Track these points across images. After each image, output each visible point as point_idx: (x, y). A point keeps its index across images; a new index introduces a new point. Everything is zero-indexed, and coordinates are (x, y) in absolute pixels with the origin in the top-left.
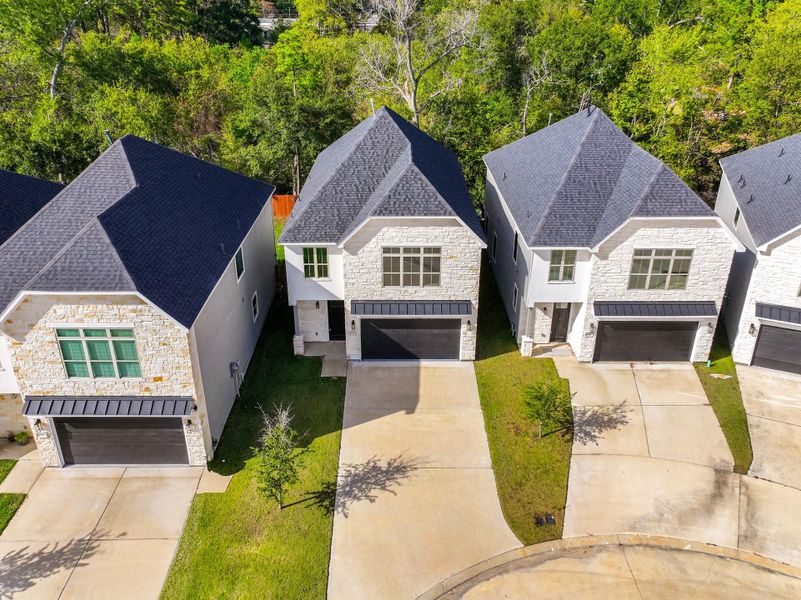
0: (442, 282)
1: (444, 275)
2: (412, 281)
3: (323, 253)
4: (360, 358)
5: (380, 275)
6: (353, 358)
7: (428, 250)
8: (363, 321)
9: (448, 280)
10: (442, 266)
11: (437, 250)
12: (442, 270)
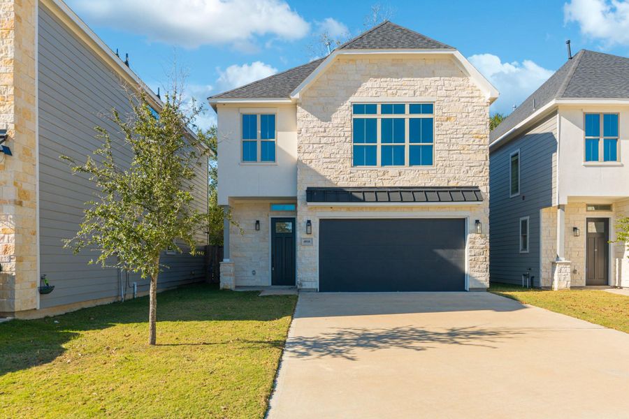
0: (436, 156)
1: (438, 146)
2: (393, 157)
3: (269, 123)
4: (316, 285)
5: (348, 147)
6: (307, 285)
7: (415, 108)
8: (322, 221)
9: (445, 154)
10: (436, 131)
11: (428, 108)
12: (436, 138)
